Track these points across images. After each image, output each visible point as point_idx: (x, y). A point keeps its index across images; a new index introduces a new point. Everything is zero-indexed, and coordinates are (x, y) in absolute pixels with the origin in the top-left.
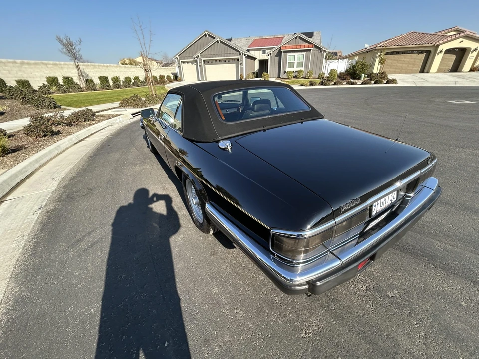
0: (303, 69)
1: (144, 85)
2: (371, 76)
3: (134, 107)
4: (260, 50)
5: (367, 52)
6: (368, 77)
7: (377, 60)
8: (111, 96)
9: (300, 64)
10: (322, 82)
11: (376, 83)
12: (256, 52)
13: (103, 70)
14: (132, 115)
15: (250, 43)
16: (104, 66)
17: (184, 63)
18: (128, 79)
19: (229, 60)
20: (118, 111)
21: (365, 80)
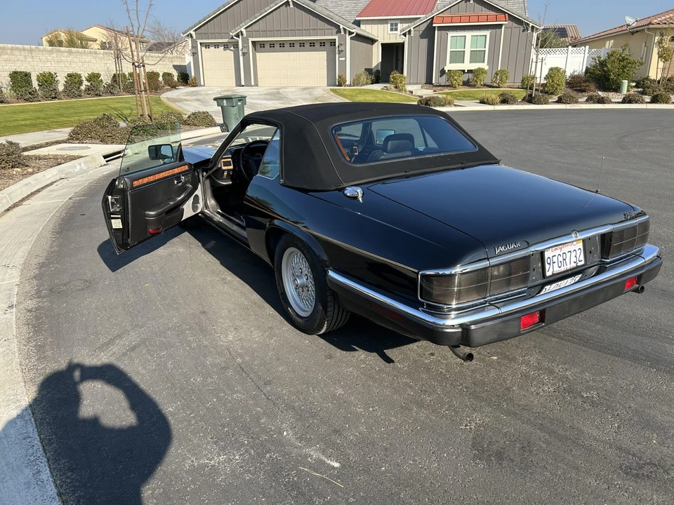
0: (485, 66)
1: (112, 94)
2: (643, 85)
3: (103, 141)
4: (385, 21)
5: (633, 33)
6: (637, 86)
7: (656, 50)
8: (42, 115)
9: (476, 56)
10: (531, 95)
11: (655, 100)
12: (375, 26)
13: (22, 58)
14: (105, 157)
15: (361, 7)
16: (24, 50)
17: (207, 46)
18: (73, 79)
19: (312, 44)
20: (70, 149)
21: (632, 92)
